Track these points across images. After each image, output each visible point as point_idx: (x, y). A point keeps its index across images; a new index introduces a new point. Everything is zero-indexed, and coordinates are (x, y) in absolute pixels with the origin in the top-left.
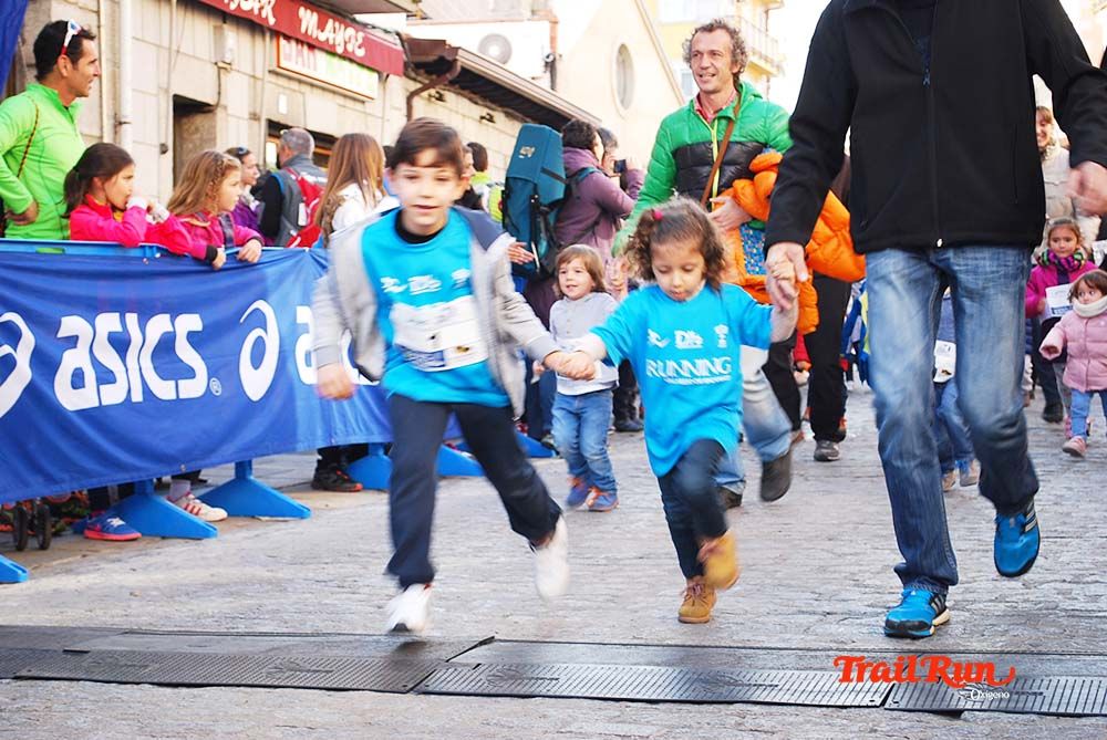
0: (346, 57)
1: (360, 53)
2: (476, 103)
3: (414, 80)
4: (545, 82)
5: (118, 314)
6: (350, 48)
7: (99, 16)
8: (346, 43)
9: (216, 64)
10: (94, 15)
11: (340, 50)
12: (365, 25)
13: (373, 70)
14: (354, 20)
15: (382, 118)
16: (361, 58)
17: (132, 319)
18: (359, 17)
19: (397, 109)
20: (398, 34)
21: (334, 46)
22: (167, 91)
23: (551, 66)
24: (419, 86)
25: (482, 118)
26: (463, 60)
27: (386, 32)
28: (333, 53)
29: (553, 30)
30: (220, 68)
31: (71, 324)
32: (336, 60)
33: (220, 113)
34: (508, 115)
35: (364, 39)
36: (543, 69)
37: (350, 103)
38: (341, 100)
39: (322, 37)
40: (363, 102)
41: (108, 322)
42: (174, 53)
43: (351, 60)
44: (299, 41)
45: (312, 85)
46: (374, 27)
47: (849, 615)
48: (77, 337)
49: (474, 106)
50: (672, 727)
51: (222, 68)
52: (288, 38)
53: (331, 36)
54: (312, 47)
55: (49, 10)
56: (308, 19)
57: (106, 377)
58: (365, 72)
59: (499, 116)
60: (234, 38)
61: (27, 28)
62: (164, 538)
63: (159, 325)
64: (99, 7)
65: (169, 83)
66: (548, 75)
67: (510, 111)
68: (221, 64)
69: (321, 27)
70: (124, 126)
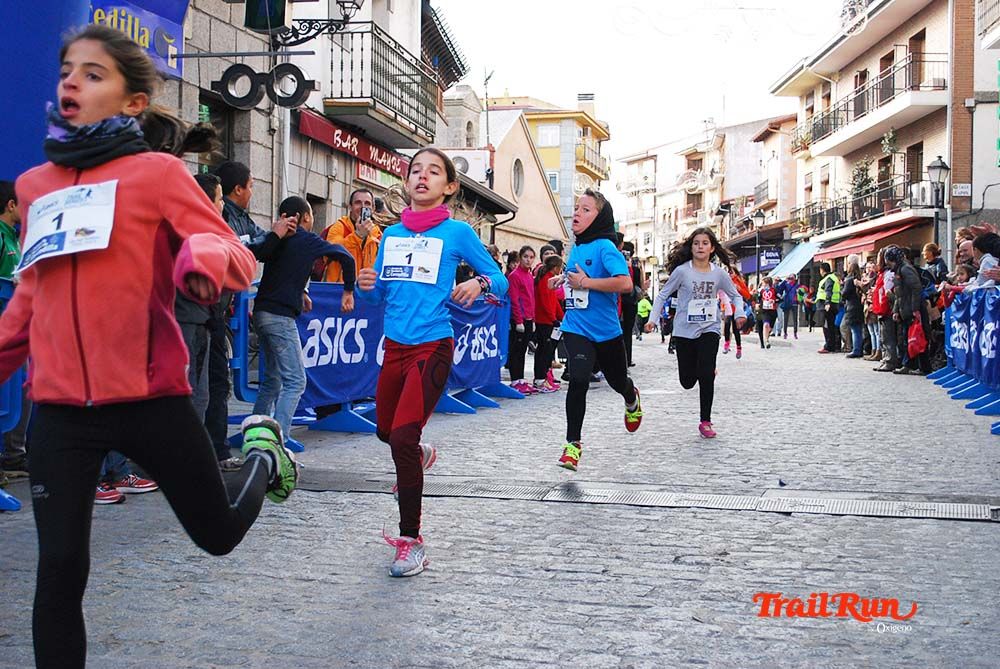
0: (392, 173)
1: (398, 170)
4: (487, 185)
5: (333, 319)
6: (394, 167)
7: (272, 149)
8: (391, 165)
9: (328, 177)
11: (388, 169)
12: (400, 154)
14: (395, 152)
16: (398, 173)
17: (340, 320)
18: (398, 150)
21: (385, 167)
23: (490, 176)
28: (384, 170)
29: (492, 155)
30: (329, 179)
31: (315, 323)
32: (385, 174)
33: (328, 202)
35: (401, 162)
36: (486, 177)
39: (380, 162)
41: (329, 322)
42: (308, 170)
43: (394, 175)
44: (369, 165)
45: (373, 188)
46: (405, 155)
47: (723, 475)
48: (314, 330)
50: (666, 518)
51: (331, 179)
52: (363, 163)
53: (384, 161)
54: (374, 167)
55: (249, 150)
56: (374, 152)
57: (324, 350)
60: (337, 164)
62: (352, 433)
63: (350, 324)
64: (273, 146)
65: (305, 188)
66: (488, 180)
68: (330, 177)
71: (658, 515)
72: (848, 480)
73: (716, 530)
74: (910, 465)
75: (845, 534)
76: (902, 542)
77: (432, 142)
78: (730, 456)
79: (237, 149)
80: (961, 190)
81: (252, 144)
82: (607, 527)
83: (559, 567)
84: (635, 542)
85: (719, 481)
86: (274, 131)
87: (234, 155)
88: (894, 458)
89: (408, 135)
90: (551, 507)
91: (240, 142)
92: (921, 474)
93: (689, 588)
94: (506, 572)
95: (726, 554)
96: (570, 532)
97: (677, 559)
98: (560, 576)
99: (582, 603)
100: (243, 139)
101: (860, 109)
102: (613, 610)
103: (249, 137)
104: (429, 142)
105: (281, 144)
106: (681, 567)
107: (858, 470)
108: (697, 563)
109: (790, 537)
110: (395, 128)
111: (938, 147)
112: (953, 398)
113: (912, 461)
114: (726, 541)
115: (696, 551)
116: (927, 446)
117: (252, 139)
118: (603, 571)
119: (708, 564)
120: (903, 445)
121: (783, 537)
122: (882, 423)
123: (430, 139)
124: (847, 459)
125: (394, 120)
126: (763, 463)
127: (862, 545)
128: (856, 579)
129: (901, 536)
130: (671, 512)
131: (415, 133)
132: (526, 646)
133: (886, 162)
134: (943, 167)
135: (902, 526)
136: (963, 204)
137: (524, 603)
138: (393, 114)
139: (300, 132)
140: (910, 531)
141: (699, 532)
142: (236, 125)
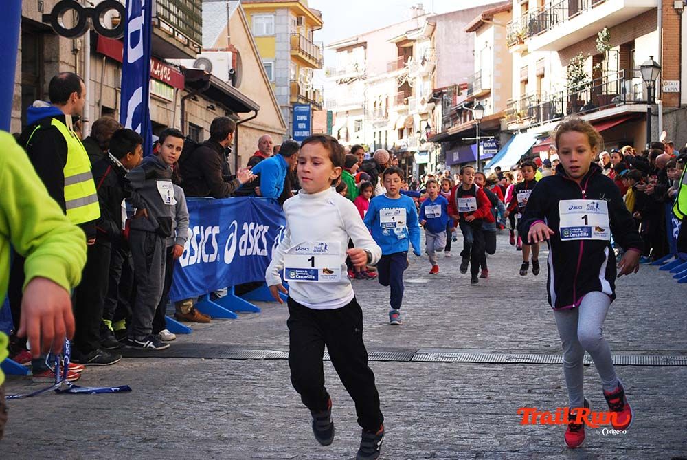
0: (164, 82)
1: (169, 79)
2: (205, 99)
3: (185, 90)
4: (230, 83)
6: (165, 77)
8: (164, 75)
9: (115, 89)
10: (73, 69)
11: (161, 78)
12: (168, 64)
13: (172, 87)
14: (165, 62)
15: (174, 112)
16: (169, 82)
18: (168, 60)
19: (178, 106)
20: (180, 67)
21: (159, 77)
22: (99, 105)
23: (233, 76)
24: (187, 94)
25: (208, 107)
26: (212, 80)
27: (176, 66)
28: (158, 80)
29: (233, 56)
30: (116, 91)
32: (158, 83)
33: (116, 113)
34: (218, 105)
35: (171, 71)
36: (228, 78)
37: (161, 105)
38: (158, 103)
39: (156, 73)
40: (166, 103)
42: (102, 84)
46: (172, 64)
49: (205, 102)
51: (118, 91)
53: (159, 72)
55: (58, 67)
56: (151, 64)
58: (169, 89)
59: (216, 108)
61: (46, 76)
64: (76, 64)
65: (100, 101)
66: (230, 81)
67: (219, 103)
68: (117, 89)
69: (155, 68)
70: (87, 123)
71: (500, 368)
72: (620, 343)
73: (545, 375)
74: (660, 332)
75: (631, 376)
76: (670, 379)
77: (200, 53)
78: (525, 329)
79: (47, 69)
80: (671, 86)
81: (60, 64)
82: (472, 375)
83: (459, 396)
84: (495, 383)
85: (526, 346)
86: (77, 50)
87: (44, 74)
88: (647, 328)
89: (182, 48)
90: (421, 365)
91: (50, 62)
92: (670, 338)
93: (547, 405)
94: (426, 400)
95: (560, 388)
96: (448, 379)
97: (529, 391)
98: (462, 401)
99: (487, 414)
100: (53, 60)
101: (574, 9)
102: (509, 416)
103: (58, 58)
104: (197, 53)
105: (83, 63)
106: (536, 395)
107: (624, 337)
108: (544, 393)
109: (596, 378)
110: (171, 42)
111: (647, 47)
112: (679, 282)
113: (661, 330)
114: (556, 381)
115: (539, 387)
116: (669, 319)
117: (61, 59)
118: (488, 398)
119: (551, 393)
120: (650, 319)
121: (591, 378)
122: (628, 303)
123: (197, 50)
124: (612, 329)
125: (173, 36)
126: (552, 333)
127: (644, 381)
128: (648, 398)
129: (668, 376)
130: (507, 366)
131: (187, 46)
132: (471, 433)
133: (599, 58)
134: (655, 66)
135: (667, 370)
136: (673, 100)
137: (452, 415)
138: (172, 31)
139: (98, 51)
140: (673, 373)
141: (534, 377)
142: (46, 47)
